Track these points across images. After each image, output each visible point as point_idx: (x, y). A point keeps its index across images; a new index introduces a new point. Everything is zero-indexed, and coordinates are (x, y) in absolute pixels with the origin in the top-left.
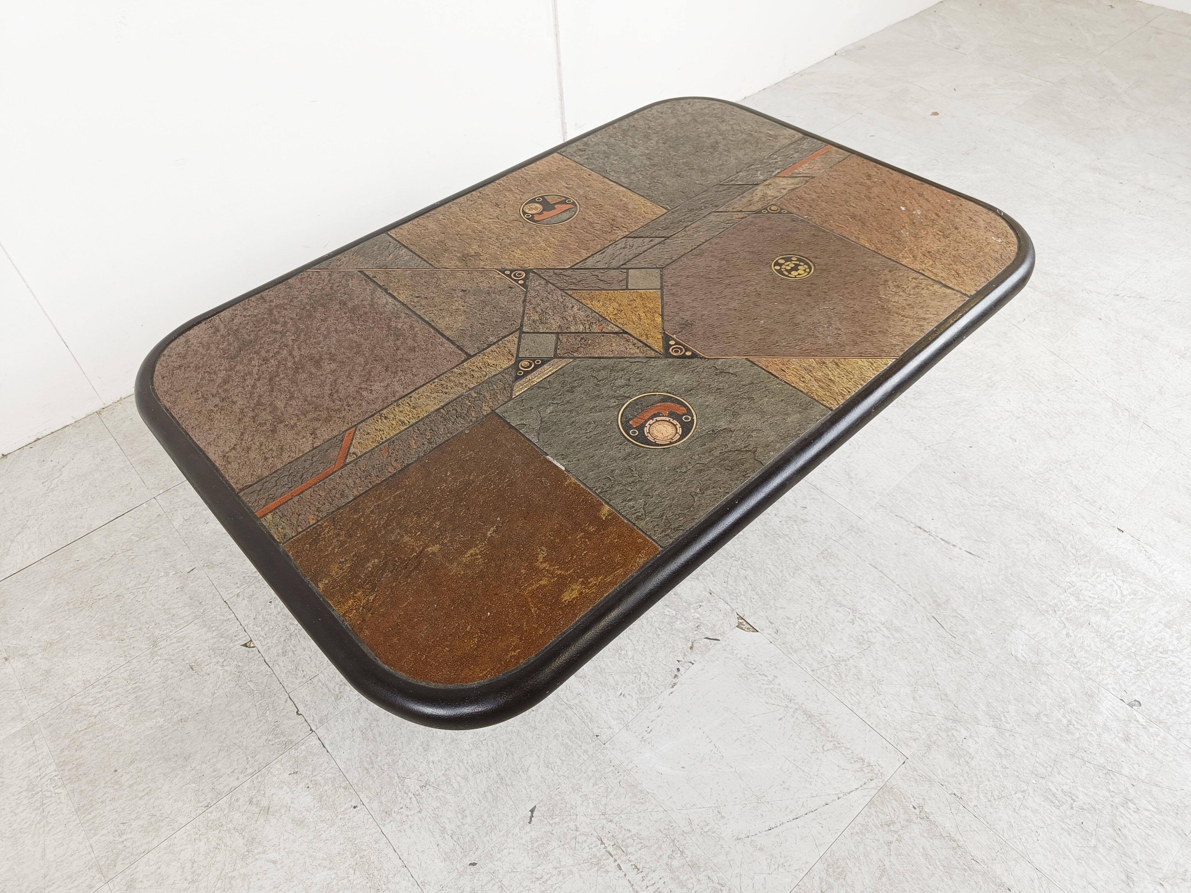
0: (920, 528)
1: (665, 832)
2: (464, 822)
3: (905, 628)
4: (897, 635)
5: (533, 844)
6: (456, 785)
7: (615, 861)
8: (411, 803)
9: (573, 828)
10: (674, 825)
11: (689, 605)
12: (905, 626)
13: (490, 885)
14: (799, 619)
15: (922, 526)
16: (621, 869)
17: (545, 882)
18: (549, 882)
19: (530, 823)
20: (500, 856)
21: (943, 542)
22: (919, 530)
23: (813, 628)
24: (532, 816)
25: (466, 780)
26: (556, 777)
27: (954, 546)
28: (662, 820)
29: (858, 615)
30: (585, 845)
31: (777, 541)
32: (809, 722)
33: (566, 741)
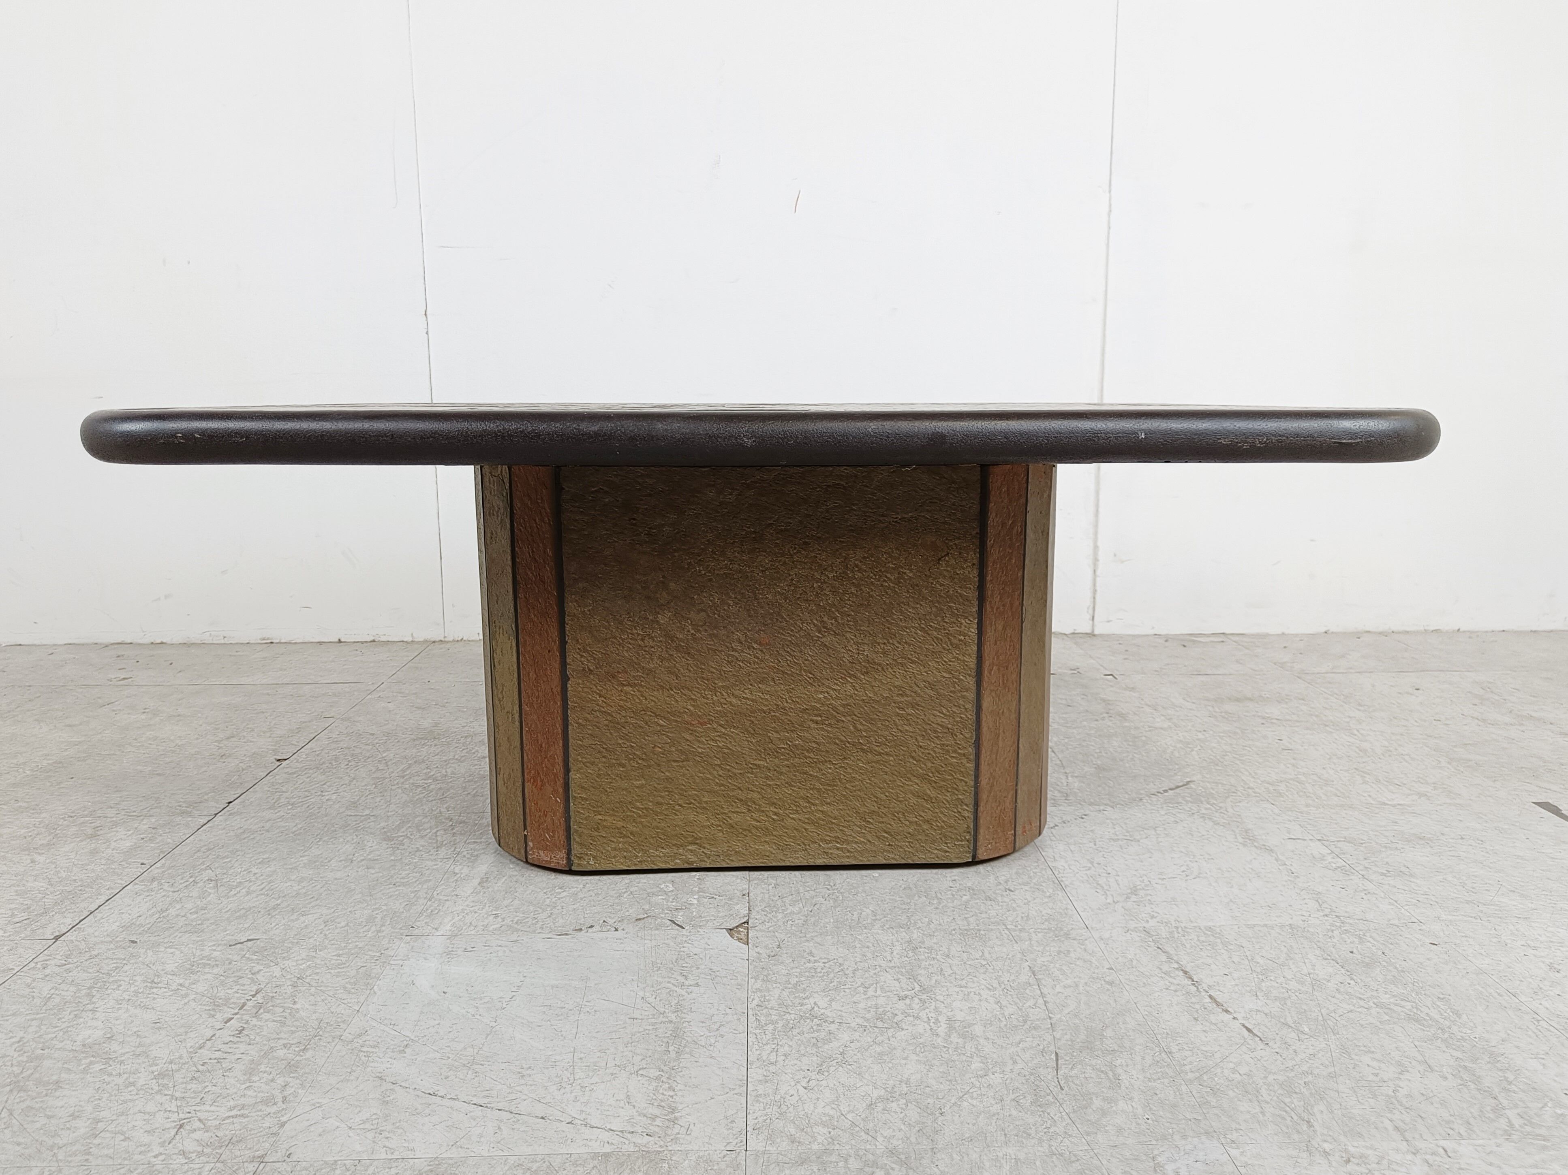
0: (1185, 972)
1: (323, 1025)
2: (188, 915)
3: (982, 1041)
4: (955, 1038)
5: (201, 959)
6: (233, 893)
7: (236, 1014)
8: (181, 883)
9: (255, 970)
10: (343, 1026)
11: (701, 890)
12: (987, 1039)
13: (115, 961)
14: (825, 961)
15: (1192, 973)
16: (226, 1023)
17: (152, 988)
18: (155, 990)
19: (230, 946)
20: (162, 949)
21: (1209, 1000)
22: (1181, 973)
23: (832, 975)
24: (242, 943)
25: (248, 893)
26: (318, 932)
27: (1227, 1011)
28: (339, 1016)
29: (924, 997)
30: (236, 988)
31: (916, 898)
32: (665, 1040)
33: (379, 917)
